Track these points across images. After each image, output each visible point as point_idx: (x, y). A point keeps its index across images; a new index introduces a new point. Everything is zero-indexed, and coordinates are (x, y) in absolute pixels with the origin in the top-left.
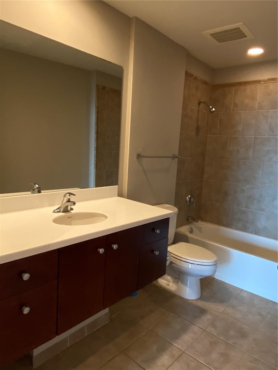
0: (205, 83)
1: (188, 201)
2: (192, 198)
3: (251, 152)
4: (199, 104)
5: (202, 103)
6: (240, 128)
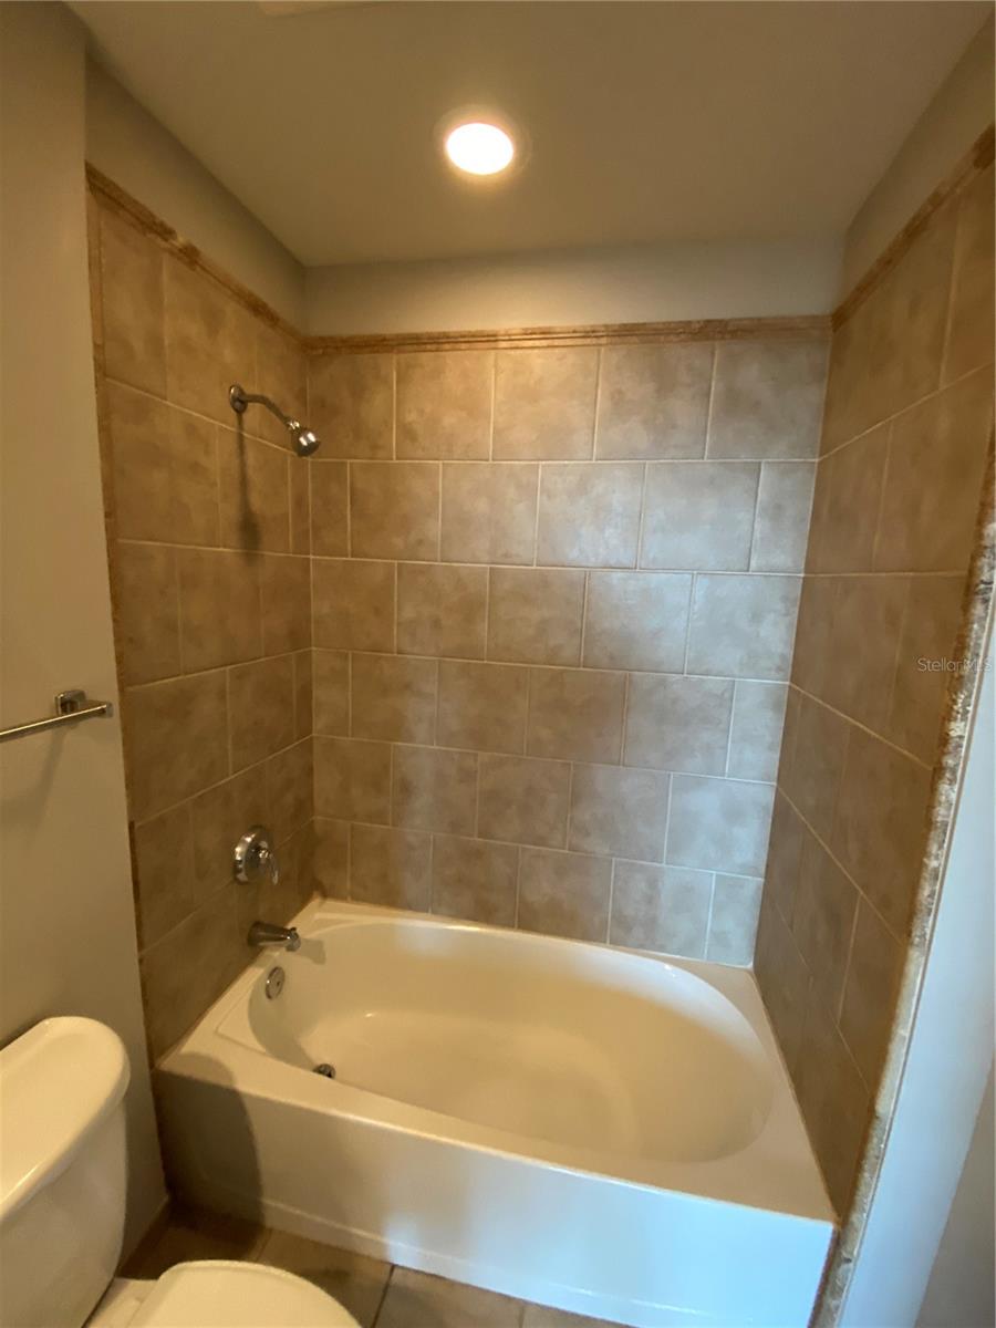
1: (243, 863)
2: (264, 844)
3: (483, 628)
4: (238, 404)
5: (251, 401)
6: (435, 529)
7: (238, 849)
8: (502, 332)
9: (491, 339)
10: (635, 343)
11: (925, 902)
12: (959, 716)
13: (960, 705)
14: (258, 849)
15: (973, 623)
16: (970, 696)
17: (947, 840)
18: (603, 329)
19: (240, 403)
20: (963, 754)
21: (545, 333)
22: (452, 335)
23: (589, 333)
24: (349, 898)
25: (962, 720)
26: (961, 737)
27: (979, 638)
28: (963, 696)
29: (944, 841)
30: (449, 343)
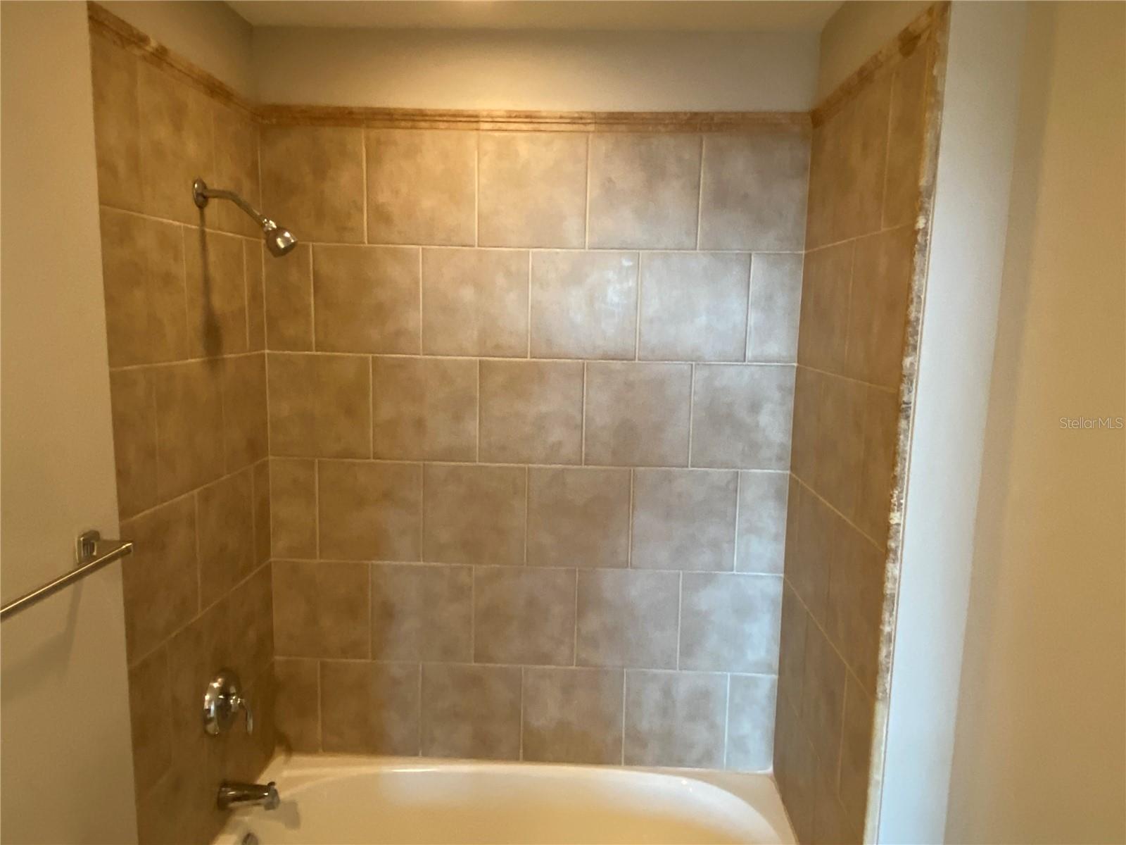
0: (215, 89)
1: (212, 714)
2: (233, 690)
3: (473, 427)
4: (201, 199)
5: (214, 197)
6: (414, 320)
7: (207, 697)
8: (485, 113)
9: (472, 119)
10: (622, 132)
11: (884, 662)
12: (896, 508)
13: (895, 499)
14: (228, 696)
15: (900, 435)
16: (901, 492)
17: (895, 608)
18: (591, 116)
19: (202, 199)
20: (901, 538)
21: (530, 117)
22: (429, 113)
23: (577, 120)
24: (321, 750)
25: (898, 511)
26: (898, 524)
27: (905, 446)
28: (897, 492)
29: (893, 609)
30: (426, 121)
